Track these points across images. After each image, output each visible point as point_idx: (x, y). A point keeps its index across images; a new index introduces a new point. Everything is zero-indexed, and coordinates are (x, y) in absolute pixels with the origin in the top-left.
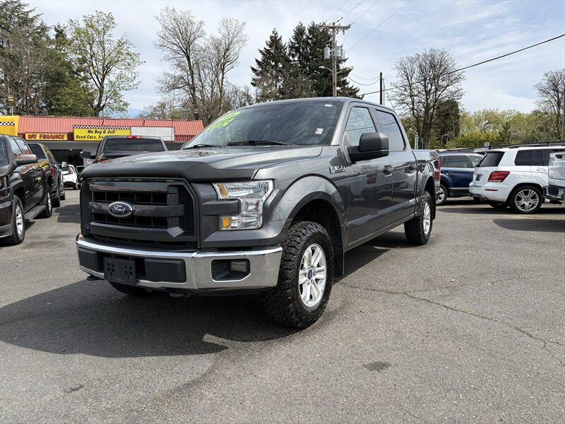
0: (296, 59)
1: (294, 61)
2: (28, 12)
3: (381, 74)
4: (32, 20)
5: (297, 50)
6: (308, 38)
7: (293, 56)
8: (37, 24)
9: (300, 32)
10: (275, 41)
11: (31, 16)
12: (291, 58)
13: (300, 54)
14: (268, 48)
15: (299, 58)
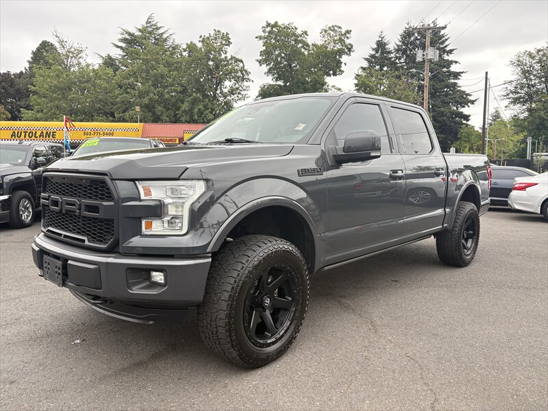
0: (402, 60)
1: (400, 63)
2: (162, 34)
3: (487, 73)
4: (165, 40)
5: (404, 52)
6: (416, 39)
7: (400, 59)
8: (169, 43)
9: (408, 34)
10: (381, 45)
11: (165, 36)
12: (397, 61)
13: (408, 56)
14: (373, 53)
15: (406, 60)
